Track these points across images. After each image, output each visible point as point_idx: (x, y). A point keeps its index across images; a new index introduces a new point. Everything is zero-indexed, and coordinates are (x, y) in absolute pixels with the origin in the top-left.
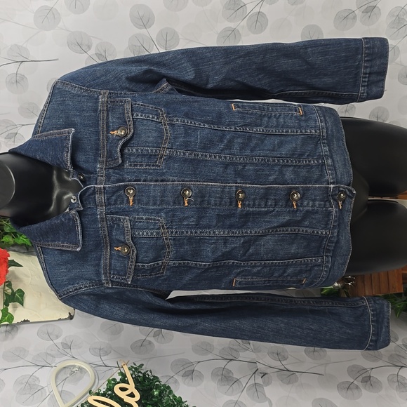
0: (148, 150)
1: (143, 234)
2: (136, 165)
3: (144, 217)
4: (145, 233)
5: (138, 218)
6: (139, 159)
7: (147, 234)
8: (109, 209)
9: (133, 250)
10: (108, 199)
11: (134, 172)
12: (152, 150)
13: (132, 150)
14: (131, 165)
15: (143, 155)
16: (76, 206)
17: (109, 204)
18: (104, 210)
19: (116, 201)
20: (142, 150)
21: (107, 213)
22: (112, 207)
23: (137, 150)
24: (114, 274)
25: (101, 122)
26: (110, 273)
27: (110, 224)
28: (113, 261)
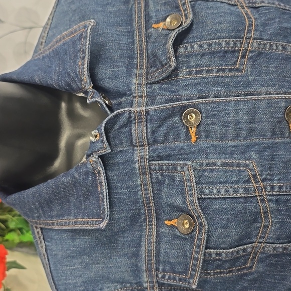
0: (220, 44)
1: (219, 192)
2: (200, 72)
3: (219, 162)
4: (223, 191)
5: (207, 165)
6: (205, 61)
7: (227, 191)
8: (154, 151)
9: (201, 224)
10: (153, 132)
11: (197, 84)
12: (227, 43)
13: (192, 47)
14: (190, 73)
15: (212, 54)
16: (98, 146)
17: (155, 141)
18: (146, 152)
19: (166, 135)
20: (210, 45)
21: (152, 159)
22: (159, 146)
23: (201, 46)
24: (164, 271)
25: (135, 17)
26: (157, 269)
27: (157, 179)
28: (163, 246)
